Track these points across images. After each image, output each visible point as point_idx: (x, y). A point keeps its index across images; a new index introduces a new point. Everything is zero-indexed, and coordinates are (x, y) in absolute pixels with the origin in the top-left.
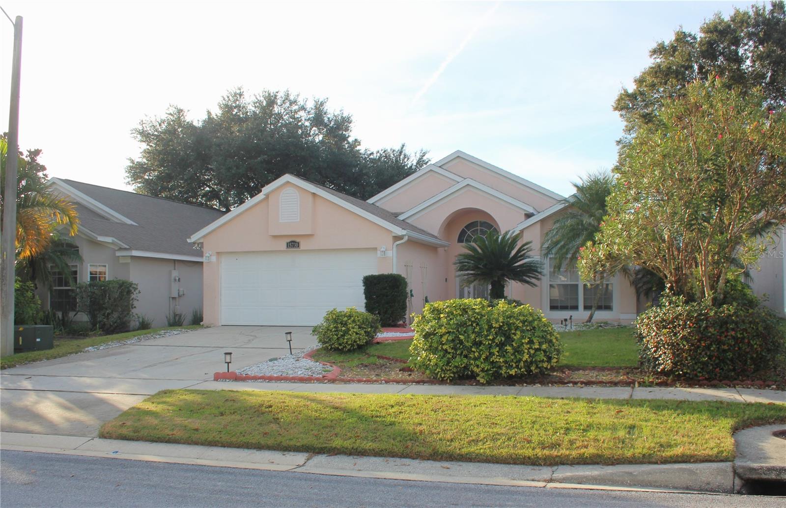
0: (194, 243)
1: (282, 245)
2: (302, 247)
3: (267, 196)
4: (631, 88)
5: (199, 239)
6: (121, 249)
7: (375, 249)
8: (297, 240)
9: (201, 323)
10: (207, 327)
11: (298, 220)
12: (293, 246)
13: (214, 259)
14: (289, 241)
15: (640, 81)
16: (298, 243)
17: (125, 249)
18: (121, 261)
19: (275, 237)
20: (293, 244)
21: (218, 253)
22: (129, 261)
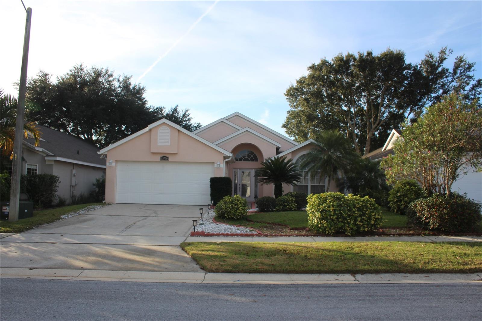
0: (102, 154)
1: (158, 158)
2: (170, 160)
3: (150, 130)
4: (295, 85)
5: (104, 153)
6: (48, 155)
7: (214, 163)
8: (167, 156)
9: (104, 202)
10: (109, 204)
11: (169, 145)
12: (165, 159)
13: (114, 164)
14: (162, 156)
15: (300, 82)
16: (168, 158)
17: (51, 156)
18: (47, 163)
19: (153, 153)
20: (165, 158)
21: (116, 161)
22: (53, 163)
